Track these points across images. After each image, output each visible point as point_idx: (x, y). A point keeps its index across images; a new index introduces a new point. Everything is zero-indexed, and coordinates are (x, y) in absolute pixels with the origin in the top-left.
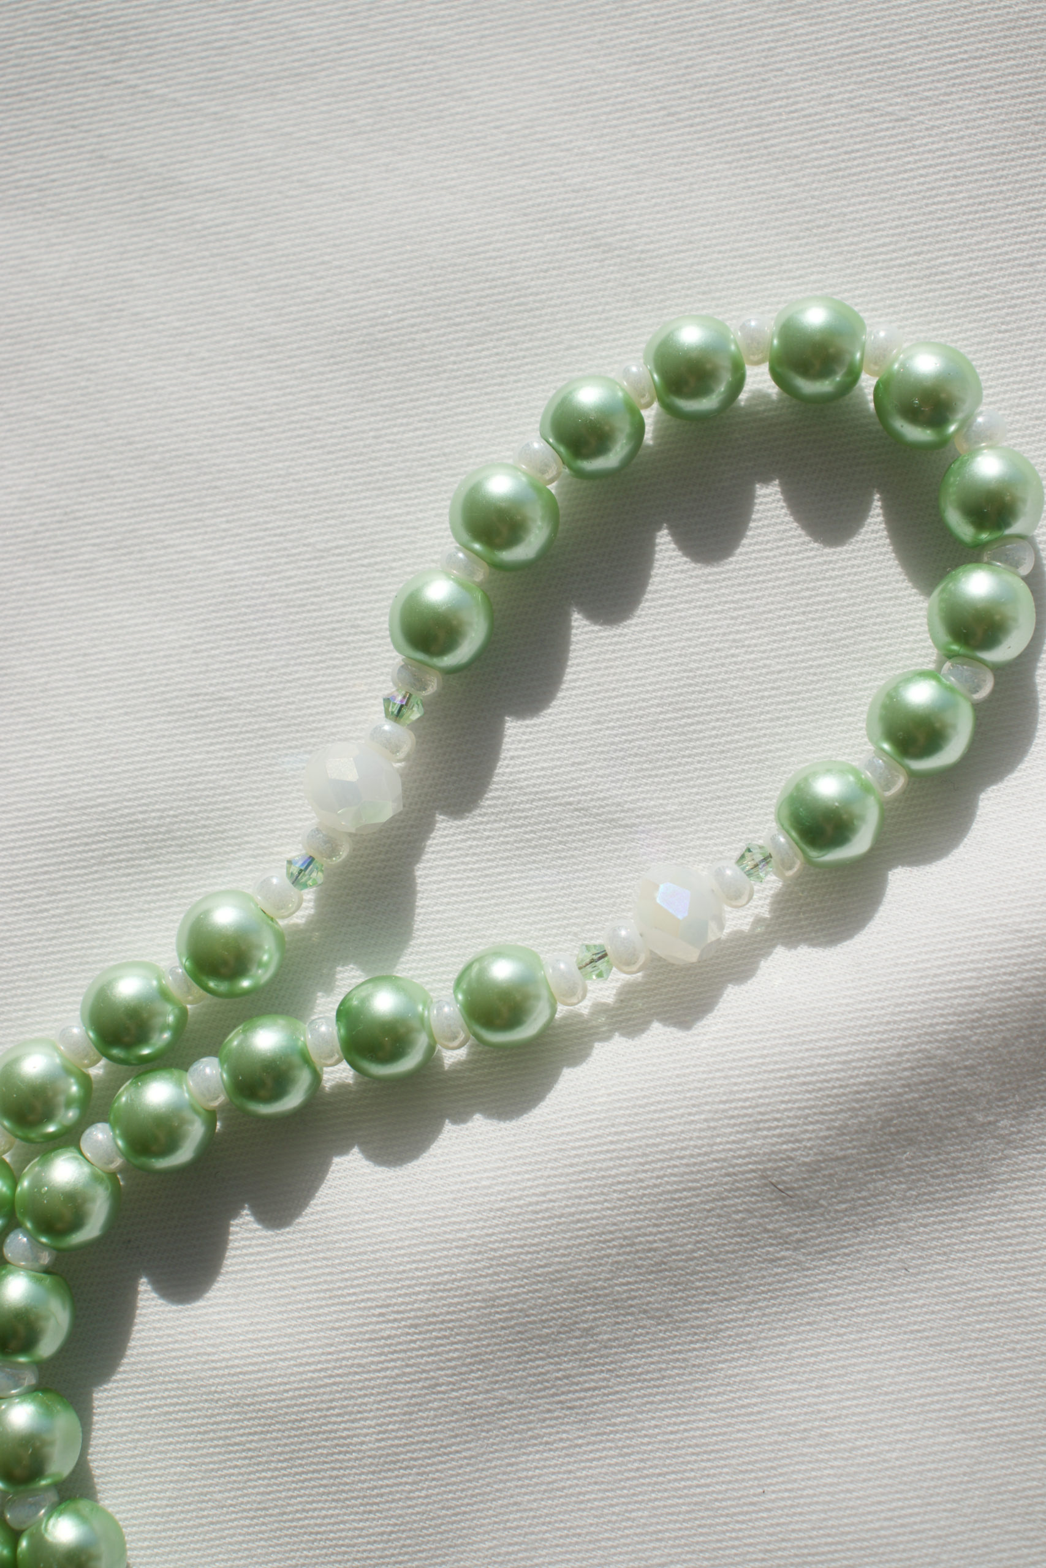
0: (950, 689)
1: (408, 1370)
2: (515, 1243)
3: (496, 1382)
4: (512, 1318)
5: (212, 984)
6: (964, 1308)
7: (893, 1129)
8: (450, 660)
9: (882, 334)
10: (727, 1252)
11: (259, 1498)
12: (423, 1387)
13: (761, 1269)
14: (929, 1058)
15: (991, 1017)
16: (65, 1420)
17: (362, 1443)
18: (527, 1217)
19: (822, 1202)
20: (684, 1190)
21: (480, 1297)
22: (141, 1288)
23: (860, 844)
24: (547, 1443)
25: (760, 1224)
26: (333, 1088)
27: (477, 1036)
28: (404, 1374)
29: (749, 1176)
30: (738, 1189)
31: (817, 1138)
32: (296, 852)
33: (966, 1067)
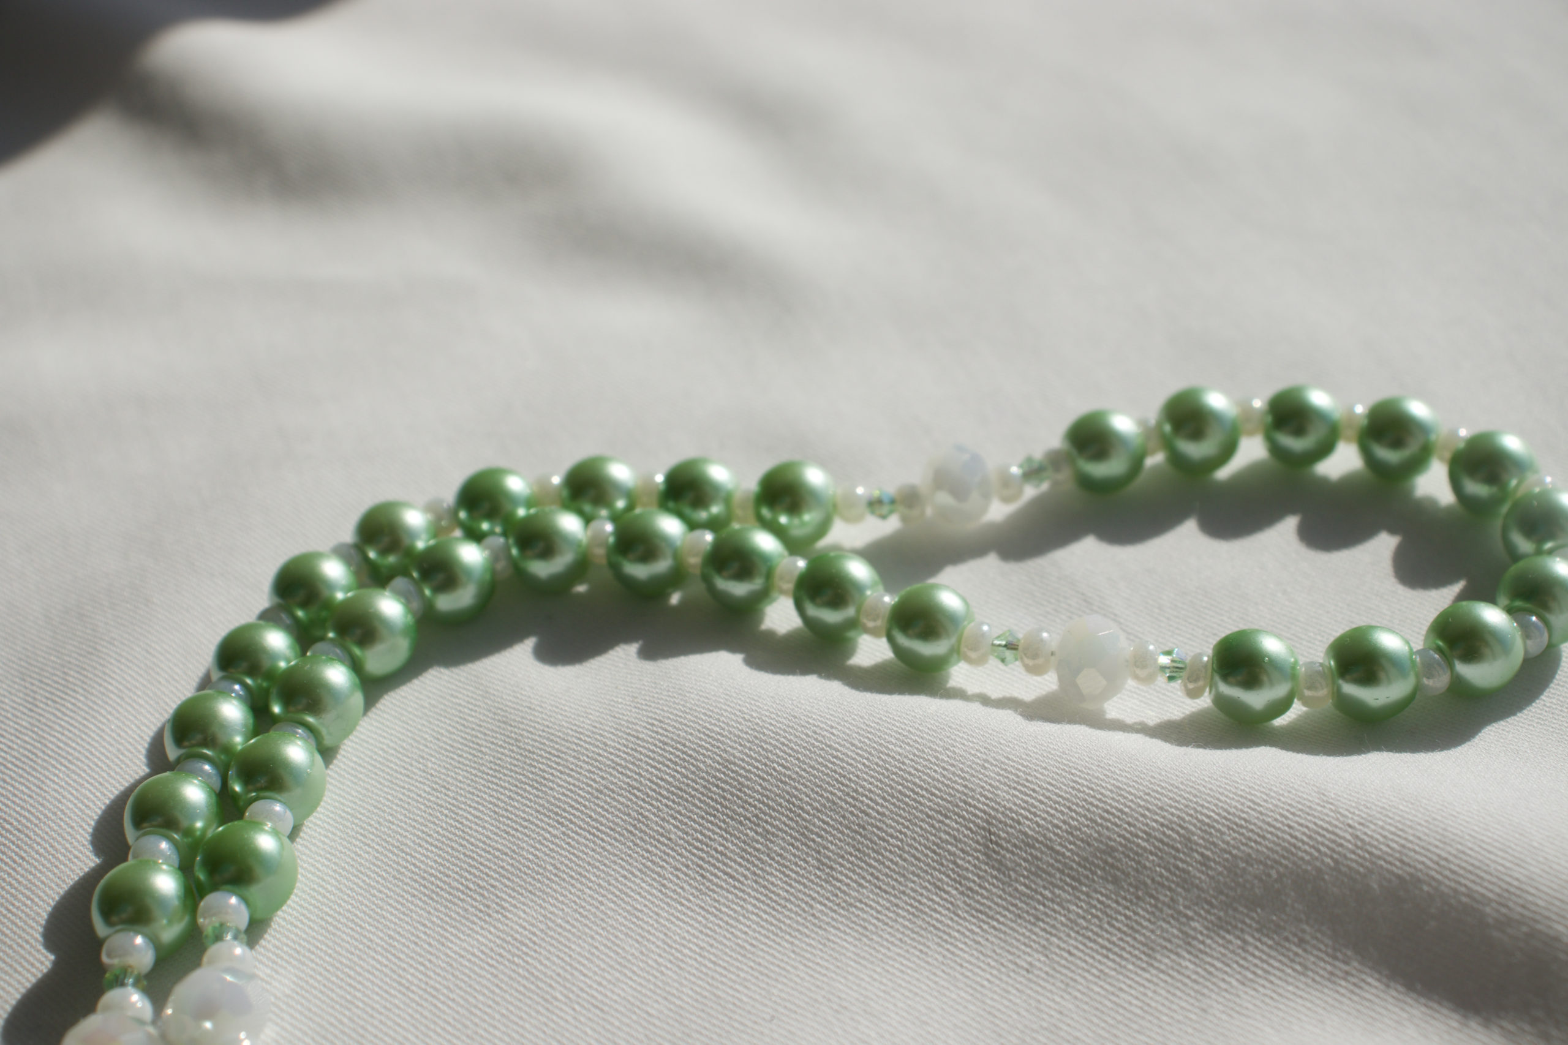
0: (1415, 658)
1: (632, 767)
3: (676, 819)
4: (730, 784)
7: (1109, 860)
8: (1089, 466)
10: (914, 856)
11: (451, 781)
12: (627, 784)
13: (925, 888)
19: (1013, 875)
25: (954, 854)
29: (978, 813)
30: (963, 817)
31: (1051, 823)
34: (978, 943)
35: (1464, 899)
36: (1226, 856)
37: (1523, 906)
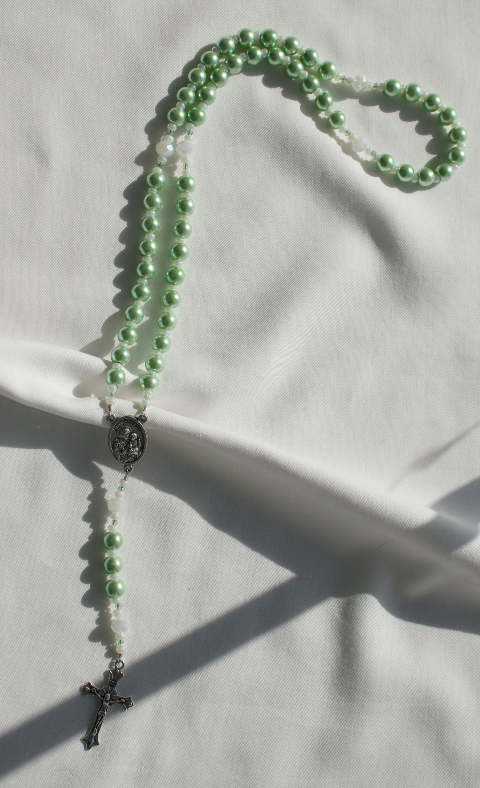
0: (413, 175)
1: (270, 125)
2: (299, 135)
3: (274, 140)
4: (286, 139)
5: (321, 70)
6: (314, 214)
7: (340, 190)
8: (387, 91)
9: (464, 145)
10: (310, 171)
11: (237, 107)
12: (268, 129)
13: (308, 178)
14: (354, 191)
15: (365, 199)
16: (240, 69)
17: (255, 122)
18: (304, 135)
19: (324, 184)
20: (318, 160)
21: (288, 132)
22: (262, 75)
23: (383, 169)
24: (266, 153)
25: (316, 174)
26: (307, 97)
27: (329, 117)
28: (269, 124)
29: (324, 169)
30: (321, 169)
31: (335, 178)
32: (347, 77)
33: (355, 198)
34: (312, 192)
35: (388, 229)
36: (358, 201)
37: (396, 236)
